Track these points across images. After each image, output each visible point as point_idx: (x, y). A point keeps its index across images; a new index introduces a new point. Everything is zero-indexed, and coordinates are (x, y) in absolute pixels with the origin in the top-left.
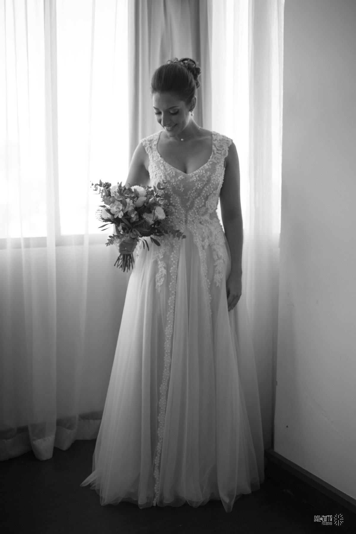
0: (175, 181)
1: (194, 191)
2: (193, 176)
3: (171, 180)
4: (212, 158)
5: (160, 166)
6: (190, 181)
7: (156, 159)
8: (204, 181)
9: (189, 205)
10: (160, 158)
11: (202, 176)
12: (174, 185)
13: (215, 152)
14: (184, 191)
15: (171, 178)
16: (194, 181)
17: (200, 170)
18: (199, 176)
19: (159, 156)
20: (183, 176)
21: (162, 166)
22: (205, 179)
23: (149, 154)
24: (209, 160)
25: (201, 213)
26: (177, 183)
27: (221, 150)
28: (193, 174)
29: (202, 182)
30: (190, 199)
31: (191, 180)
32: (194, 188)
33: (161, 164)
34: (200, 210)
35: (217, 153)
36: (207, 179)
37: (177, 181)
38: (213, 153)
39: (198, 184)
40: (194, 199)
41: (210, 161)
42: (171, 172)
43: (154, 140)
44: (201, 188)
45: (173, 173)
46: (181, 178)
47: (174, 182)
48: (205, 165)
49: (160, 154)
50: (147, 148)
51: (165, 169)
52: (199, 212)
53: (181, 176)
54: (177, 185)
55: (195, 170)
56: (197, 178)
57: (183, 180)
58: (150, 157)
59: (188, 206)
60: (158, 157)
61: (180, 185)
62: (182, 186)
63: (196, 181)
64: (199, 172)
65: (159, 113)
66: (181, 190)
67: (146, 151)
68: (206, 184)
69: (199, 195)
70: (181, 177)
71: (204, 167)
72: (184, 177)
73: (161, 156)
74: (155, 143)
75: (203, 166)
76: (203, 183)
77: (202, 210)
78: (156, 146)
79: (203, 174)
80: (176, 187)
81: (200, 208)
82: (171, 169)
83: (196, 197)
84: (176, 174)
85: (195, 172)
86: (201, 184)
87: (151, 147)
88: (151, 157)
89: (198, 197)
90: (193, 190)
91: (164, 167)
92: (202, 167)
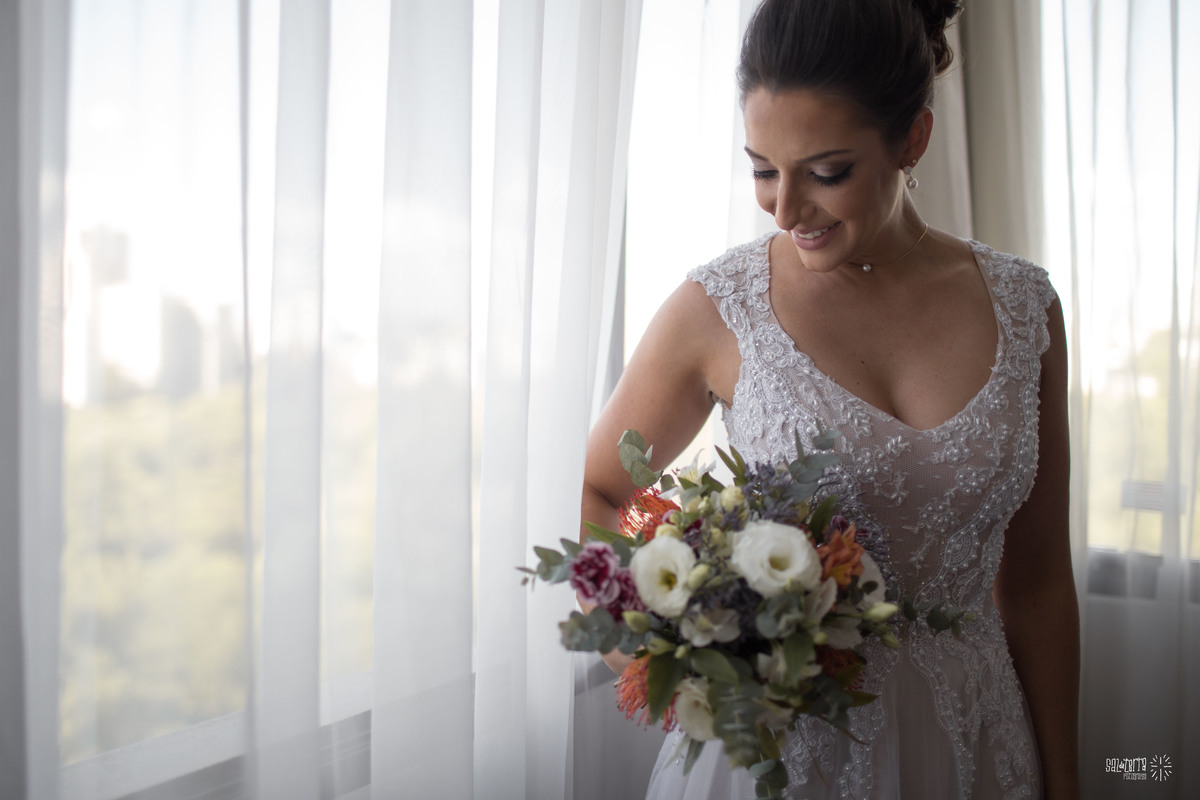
0: (873, 460)
1: (948, 503)
2: (944, 440)
3: (857, 456)
4: (1003, 359)
5: (801, 388)
6: (935, 460)
7: (778, 358)
8: (991, 462)
9: (920, 562)
10: (794, 354)
11: (979, 440)
12: (870, 475)
13: (1010, 331)
14: (905, 501)
15: (857, 448)
16: (953, 463)
17: (969, 414)
18: (968, 442)
19: (791, 343)
20: (903, 441)
21: (806, 389)
22: (995, 454)
23: (739, 334)
24: (995, 369)
25: (961, 592)
26: (880, 469)
27: (1024, 324)
28: (944, 429)
29: (982, 470)
30: (927, 536)
31: (937, 457)
32: (951, 492)
33: (801, 379)
34: (958, 583)
35: (1016, 335)
36: (1003, 455)
37: (883, 459)
38: (1001, 338)
39: (967, 476)
40: (940, 536)
41: (999, 375)
42: (852, 418)
43: (750, 273)
44: (979, 491)
45: (860, 424)
46: (896, 446)
47: (870, 464)
48: (985, 391)
49: (791, 336)
50: (728, 308)
51: (826, 403)
52: (954, 589)
53: (895, 436)
54: (879, 475)
55: (950, 417)
56: (961, 450)
57: (904, 454)
58: (745, 346)
59: (918, 567)
60: (785, 347)
61: (894, 477)
62: (900, 481)
63: (959, 463)
64: (966, 423)
65: (766, 175)
66: (897, 498)
67: (725, 318)
68: (998, 475)
69: (964, 519)
70: (897, 442)
71: (981, 401)
72: (907, 444)
73: (797, 347)
74: (760, 285)
75: (976, 399)
76: (986, 472)
77: (966, 584)
78: (767, 296)
79: (982, 433)
80: (876, 484)
81: (961, 571)
82: (852, 404)
83: (951, 530)
84: (872, 429)
85: (950, 423)
86: (978, 476)
87: (743, 303)
88: (748, 347)
89: (957, 528)
90: (943, 499)
91: (820, 393)
92: (974, 402)
